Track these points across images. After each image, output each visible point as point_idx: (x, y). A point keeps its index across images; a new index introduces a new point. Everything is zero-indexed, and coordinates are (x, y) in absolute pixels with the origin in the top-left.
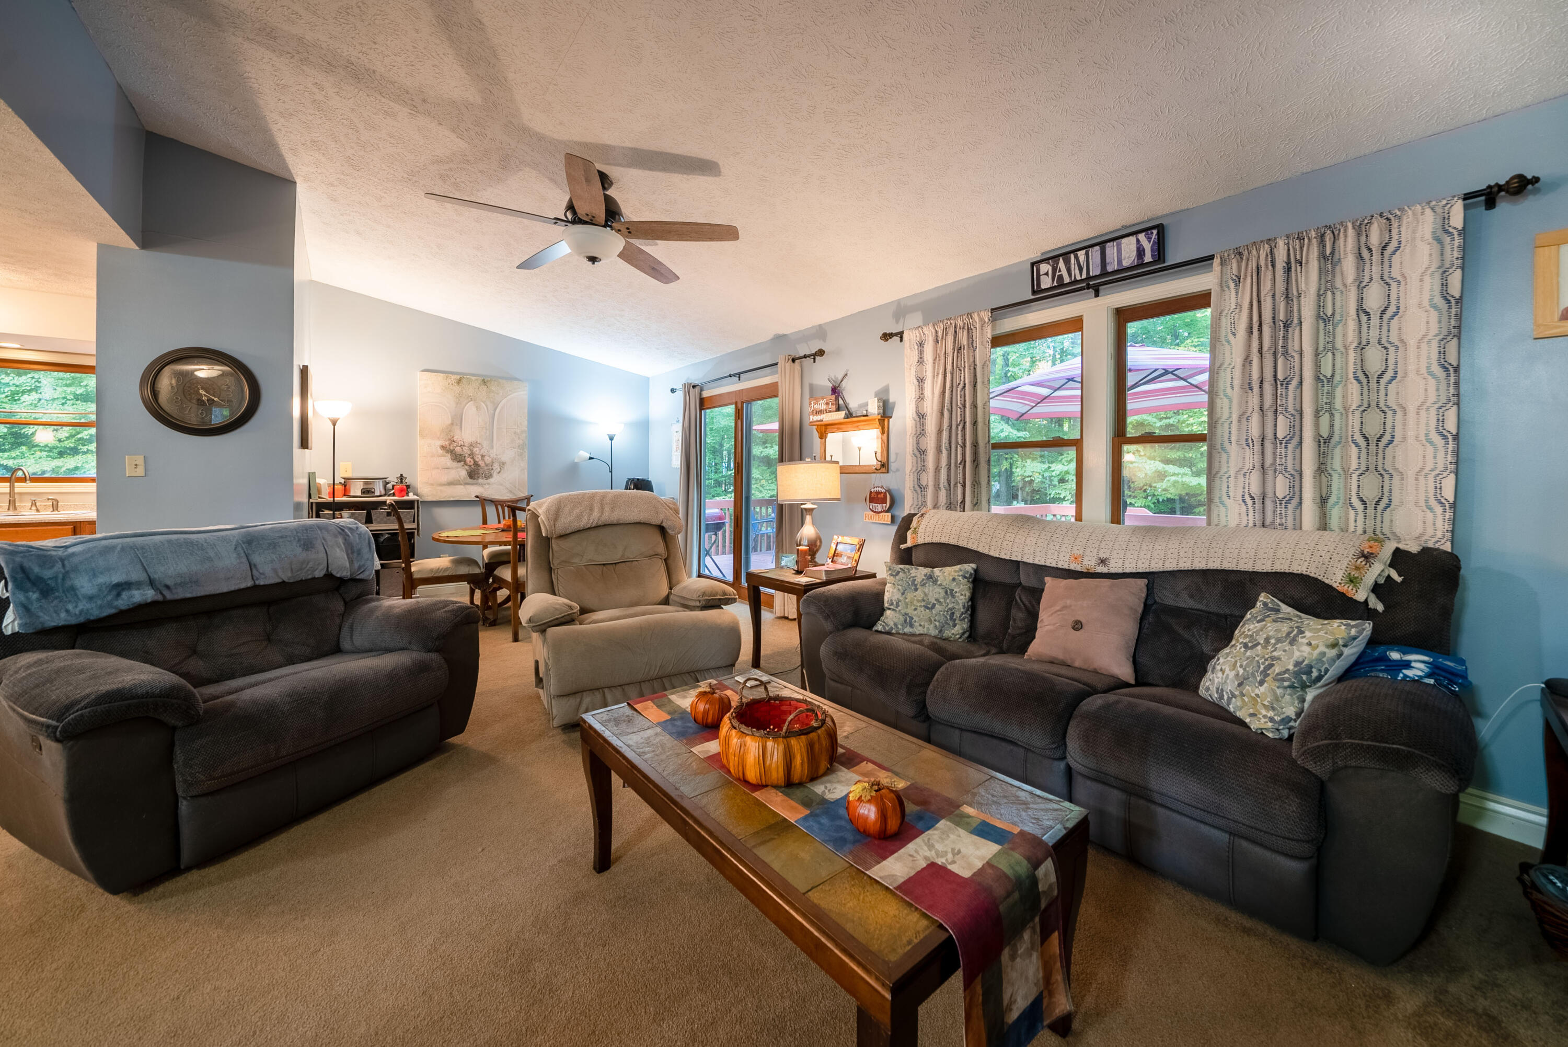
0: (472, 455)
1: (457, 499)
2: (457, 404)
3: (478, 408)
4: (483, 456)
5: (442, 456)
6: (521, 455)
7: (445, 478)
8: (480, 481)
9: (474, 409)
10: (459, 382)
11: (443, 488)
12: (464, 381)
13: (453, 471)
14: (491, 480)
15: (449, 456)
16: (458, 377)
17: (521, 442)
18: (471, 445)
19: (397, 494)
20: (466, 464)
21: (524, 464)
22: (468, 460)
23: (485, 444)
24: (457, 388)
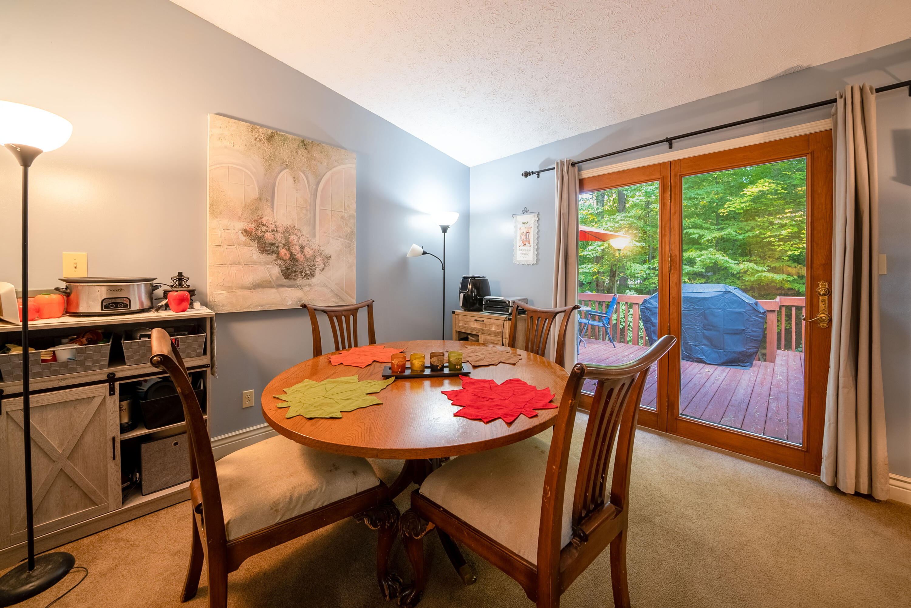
0: (287, 245)
1: (266, 308)
2: (267, 170)
3: (295, 179)
4: (302, 247)
5: (245, 245)
6: (348, 247)
7: (249, 278)
8: (299, 281)
9: (290, 180)
10: (270, 138)
11: (247, 293)
12: (276, 138)
13: (261, 268)
14: (313, 280)
15: (255, 244)
16: (269, 132)
17: (349, 230)
18: (287, 231)
19: (172, 305)
20: (279, 257)
21: (352, 259)
22: (283, 251)
23: (305, 230)
24: (267, 148)
